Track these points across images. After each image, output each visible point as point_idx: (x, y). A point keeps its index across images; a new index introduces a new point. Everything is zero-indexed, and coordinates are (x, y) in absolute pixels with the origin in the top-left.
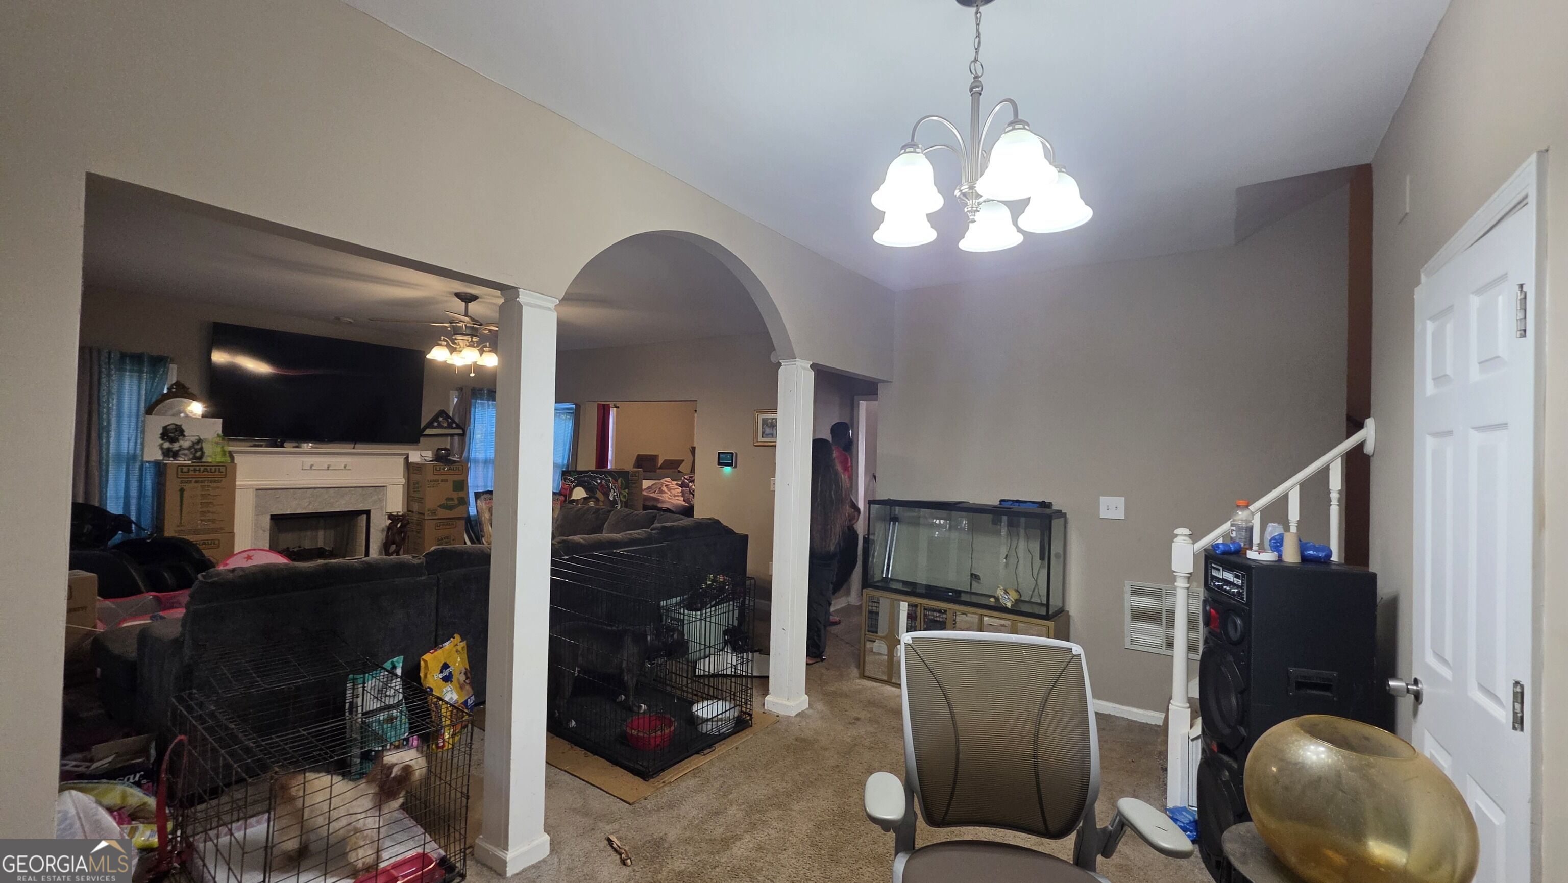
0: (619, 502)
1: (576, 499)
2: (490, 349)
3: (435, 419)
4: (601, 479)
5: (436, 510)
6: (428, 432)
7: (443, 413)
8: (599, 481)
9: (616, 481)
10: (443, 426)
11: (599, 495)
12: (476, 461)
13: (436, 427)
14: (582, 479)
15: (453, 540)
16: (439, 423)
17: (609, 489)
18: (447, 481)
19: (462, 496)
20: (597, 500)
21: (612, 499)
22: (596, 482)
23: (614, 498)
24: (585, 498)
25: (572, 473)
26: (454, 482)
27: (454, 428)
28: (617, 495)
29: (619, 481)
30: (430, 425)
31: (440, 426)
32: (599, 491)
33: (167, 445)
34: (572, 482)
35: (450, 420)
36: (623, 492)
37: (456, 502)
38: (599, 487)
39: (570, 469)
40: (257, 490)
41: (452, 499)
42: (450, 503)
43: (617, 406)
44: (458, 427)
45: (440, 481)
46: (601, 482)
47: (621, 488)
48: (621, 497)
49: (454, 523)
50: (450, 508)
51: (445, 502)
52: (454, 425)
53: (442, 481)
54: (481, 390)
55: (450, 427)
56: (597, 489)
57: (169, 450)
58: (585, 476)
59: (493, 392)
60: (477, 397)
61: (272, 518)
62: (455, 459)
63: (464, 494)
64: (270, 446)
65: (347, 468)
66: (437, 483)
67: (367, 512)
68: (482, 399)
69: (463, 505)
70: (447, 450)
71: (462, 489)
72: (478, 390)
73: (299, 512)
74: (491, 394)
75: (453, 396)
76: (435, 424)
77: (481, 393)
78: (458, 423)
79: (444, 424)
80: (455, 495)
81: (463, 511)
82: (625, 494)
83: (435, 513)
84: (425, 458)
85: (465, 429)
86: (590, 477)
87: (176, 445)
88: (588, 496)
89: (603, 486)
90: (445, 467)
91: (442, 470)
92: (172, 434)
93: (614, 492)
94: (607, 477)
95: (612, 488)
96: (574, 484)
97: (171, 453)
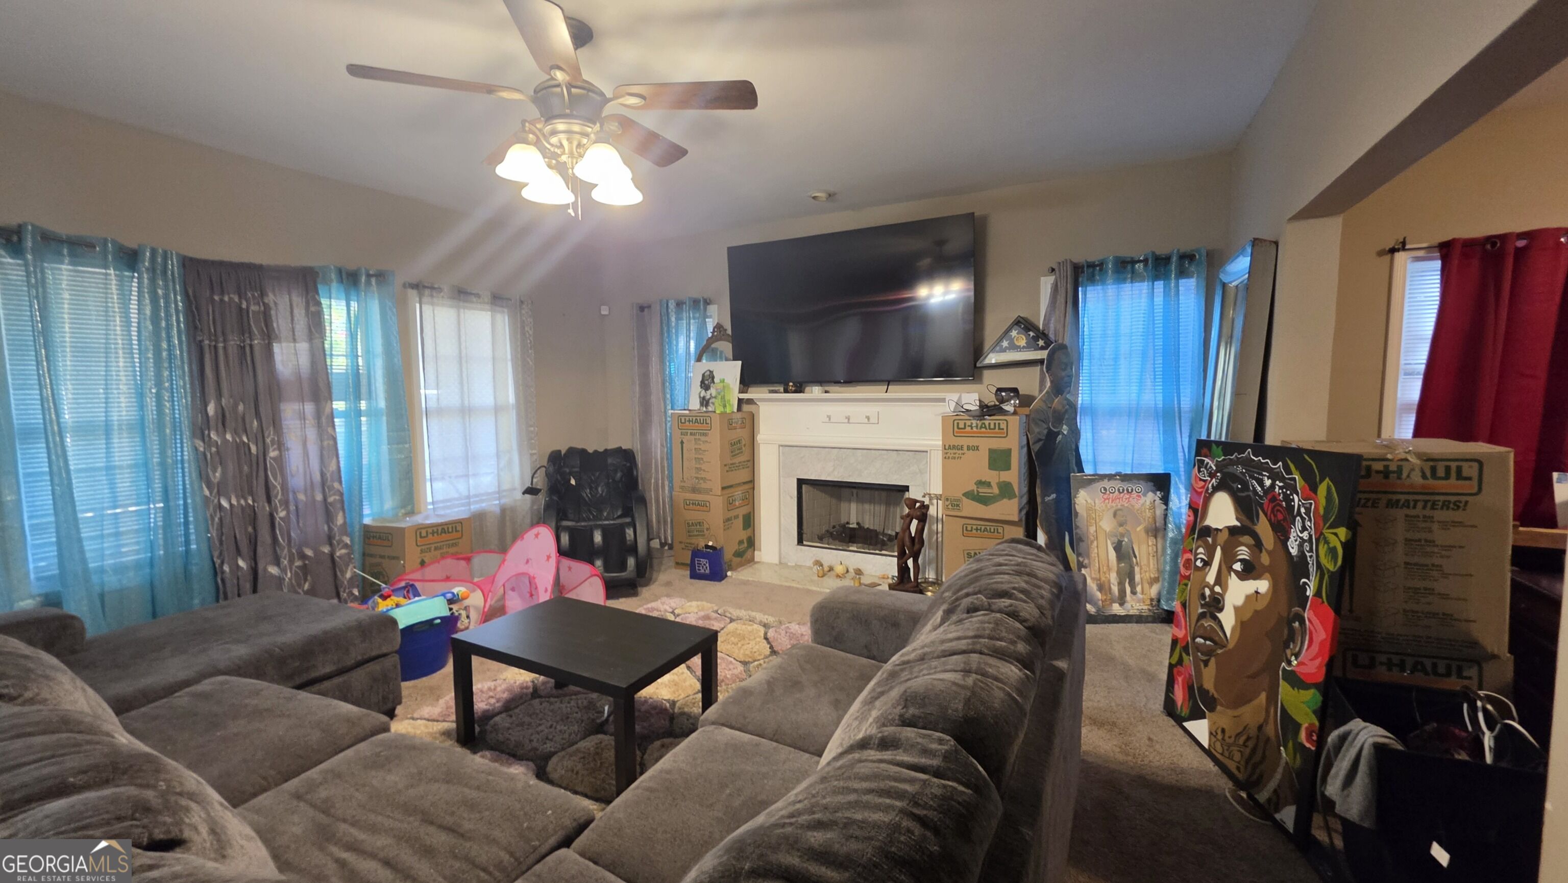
0: (1312, 569)
1: (1214, 526)
3: (1006, 335)
4: (1274, 476)
5: (959, 500)
6: (993, 358)
7: (1024, 324)
8: (1268, 482)
9: (1314, 488)
10: (1019, 347)
11: (1263, 528)
12: (1093, 410)
13: (1003, 350)
14: (1231, 469)
16: (1011, 341)
17: (1290, 514)
18: (977, 448)
19: (1007, 480)
20: (1258, 545)
21: (1294, 551)
22: (1261, 483)
23: (1301, 546)
24: (1232, 530)
25: (1214, 446)
26: (992, 452)
29: (1322, 489)
30: (997, 347)
31: (1013, 347)
32: (1266, 515)
33: (703, 393)
34: (1212, 475)
35: (1032, 333)
36: (1328, 533)
37: (996, 490)
38: (1265, 501)
39: (1212, 438)
40: (780, 446)
41: (988, 485)
42: (983, 490)
45: (965, 448)
46: (1273, 486)
47: (1325, 518)
48: (1323, 550)
49: (1000, 530)
50: (984, 500)
51: (975, 487)
52: (1041, 343)
53: (969, 448)
54: (1101, 265)
55: (1031, 345)
57: (704, 398)
58: (1238, 462)
59: (1133, 262)
60: (1092, 280)
61: (801, 482)
62: (1008, 407)
63: (1015, 475)
64: (786, 391)
65: (872, 421)
66: (960, 452)
67: (906, 488)
68: (1103, 282)
69: (1010, 499)
70: (1015, 390)
71: (1008, 467)
72: (1091, 266)
73: (823, 478)
74: (1129, 267)
75: (1046, 284)
76: (1005, 344)
77: (1101, 270)
78: (1052, 336)
79: (1022, 342)
80: (993, 477)
81: (1010, 509)
82: (1335, 543)
83: (958, 505)
84: (967, 407)
85: (1063, 347)
86: (1247, 463)
87: (709, 392)
88: (1238, 524)
89: (1274, 499)
90: (974, 422)
91: (968, 429)
92: (707, 381)
93: (1304, 529)
94: (1289, 472)
95: (1299, 513)
96: (1214, 480)
97: (704, 402)
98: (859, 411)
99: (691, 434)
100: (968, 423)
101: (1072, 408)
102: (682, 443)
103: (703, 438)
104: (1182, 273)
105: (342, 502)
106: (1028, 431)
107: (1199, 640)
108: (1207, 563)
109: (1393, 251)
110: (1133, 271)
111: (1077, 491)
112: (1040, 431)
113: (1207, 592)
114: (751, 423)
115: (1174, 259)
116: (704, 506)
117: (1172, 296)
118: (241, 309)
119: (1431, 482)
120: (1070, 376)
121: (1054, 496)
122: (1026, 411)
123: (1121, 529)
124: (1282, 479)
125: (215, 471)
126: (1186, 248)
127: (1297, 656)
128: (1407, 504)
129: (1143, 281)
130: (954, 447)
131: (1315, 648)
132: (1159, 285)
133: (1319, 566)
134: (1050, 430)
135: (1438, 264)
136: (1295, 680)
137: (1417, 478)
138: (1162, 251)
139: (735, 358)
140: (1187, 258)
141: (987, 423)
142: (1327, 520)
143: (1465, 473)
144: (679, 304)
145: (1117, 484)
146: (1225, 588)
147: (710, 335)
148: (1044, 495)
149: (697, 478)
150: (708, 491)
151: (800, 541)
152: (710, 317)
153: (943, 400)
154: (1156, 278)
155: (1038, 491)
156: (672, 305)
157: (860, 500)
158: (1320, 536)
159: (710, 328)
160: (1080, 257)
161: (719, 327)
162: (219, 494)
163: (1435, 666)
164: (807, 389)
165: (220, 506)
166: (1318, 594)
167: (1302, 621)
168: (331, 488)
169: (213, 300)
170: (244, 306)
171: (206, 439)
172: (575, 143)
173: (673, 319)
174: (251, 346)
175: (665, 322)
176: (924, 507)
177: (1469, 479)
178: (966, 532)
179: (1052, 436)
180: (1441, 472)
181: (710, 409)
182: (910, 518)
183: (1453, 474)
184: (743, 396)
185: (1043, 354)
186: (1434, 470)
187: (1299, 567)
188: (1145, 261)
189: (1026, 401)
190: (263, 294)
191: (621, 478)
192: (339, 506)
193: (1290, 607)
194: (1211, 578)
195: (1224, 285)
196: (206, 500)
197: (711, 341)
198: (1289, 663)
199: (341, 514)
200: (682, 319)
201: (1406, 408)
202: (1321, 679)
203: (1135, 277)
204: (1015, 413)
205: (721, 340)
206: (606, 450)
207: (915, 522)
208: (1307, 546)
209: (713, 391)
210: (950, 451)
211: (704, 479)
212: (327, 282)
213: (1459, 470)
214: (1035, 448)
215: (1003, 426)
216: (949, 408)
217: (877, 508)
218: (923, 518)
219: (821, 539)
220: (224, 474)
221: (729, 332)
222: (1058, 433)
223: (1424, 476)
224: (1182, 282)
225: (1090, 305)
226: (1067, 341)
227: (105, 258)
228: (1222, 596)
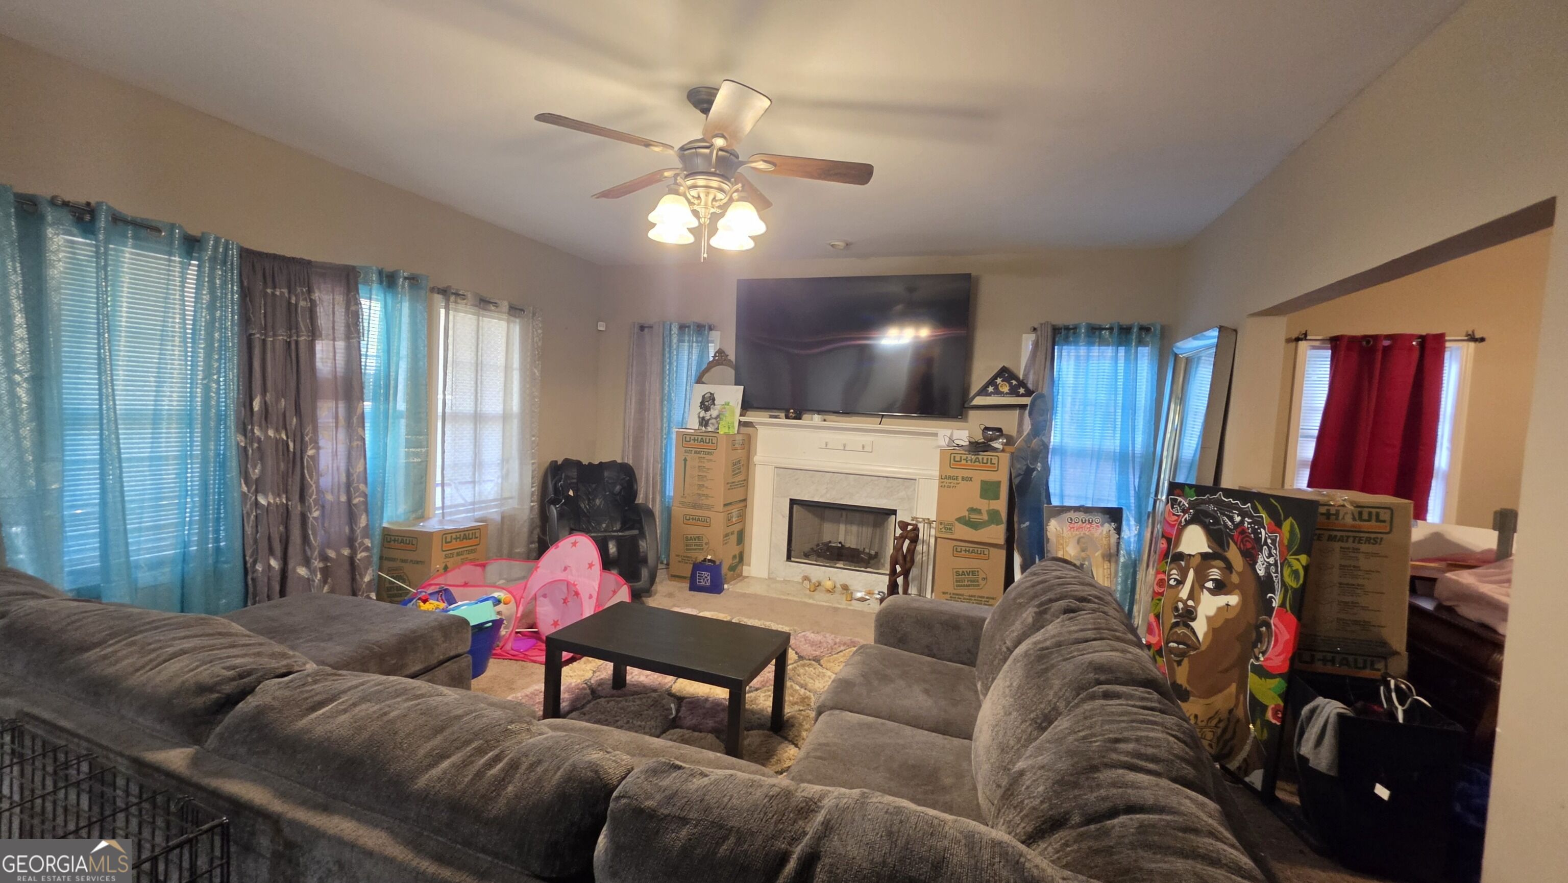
0: (1278, 586)
1: (1187, 552)
3: (992, 382)
4: (1243, 514)
5: (952, 524)
6: (979, 401)
7: (1005, 373)
8: (1238, 519)
9: (1279, 524)
10: (1003, 393)
11: (1234, 554)
12: (1062, 451)
13: (989, 395)
14: (1203, 507)
15: (984, 579)
16: (996, 387)
17: (1258, 544)
18: (971, 479)
19: (996, 508)
20: (1229, 567)
21: (1261, 573)
22: (1231, 519)
23: (1267, 569)
24: (1204, 556)
25: (1187, 488)
26: (983, 483)
27: (1023, 395)
28: (1276, 564)
29: (1287, 525)
30: (983, 392)
31: (997, 392)
32: (1236, 544)
33: (702, 414)
34: (1185, 511)
35: (1014, 382)
36: (1291, 559)
37: (985, 517)
39: (1188, 482)
40: (776, 468)
41: (979, 511)
42: (974, 517)
44: (1029, 393)
45: (960, 479)
46: (1242, 522)
47: (1289, 548)
48: (1287, 572)
49: (986, 552)
50: (975, 526)
51: (966, 514)
52: (1022, 391)
53: (963, 479)
54: (1075, 328)
55: (1014, 392)
56: (1232, 537)
57: (703, 418)
58: (1209, 502)
59: (1101, 329)
60: (1066, 341)
61: (793, 502)
62: (997, 444)
63: (1001, 505)
64: (787, 417)
65: (866, 449)
66: (955, 481)
67: (894, 512)
68: (1076, 343)
69: (997, 524)
70: (1000, 430)
71: (997, 497)
72: (1067, 328)
73: (816, 499)
74: (1097, 333)
75: (1028, 342)
76: (991, 389)
77: (1074, 333)
78: (1030, 386)
79: (1005, 389)
80: (985, 505)
81: (997, 534)
82: (1297, 566)
83: (950, 529)
84: (957, 442)
85: (1042, 396)
86: (1218, 503)
87: (708, 413)
88: (1210, 551)
89: (1243, 532)
90: (969, 456)
91: (963, 462)
92: (707, 403)
93: (1270, 555)
94: (1256, 511)
95: (1266, 543)
96: (1187, 515)
97: (704, 422)
98: (856, 439)
99: (696, 452)
100: (964, 457)
101: (1045, 446)
102: (685, 460)
103: (708, 457)
104: (1141, 342)
105: (366, 503)
106: (1012, 465)
107: (1172, 644)
108: (1181, 582)
109: (1298, 339)
110: (1100, 337)
111: (1048, 521)
112: (1020, 466)
113: (1181, 605)
114: (748, 444)
115: (1135, 330)
116: (705, 522)
117: (1132, 361)
118: (289, 303)
119: (1358, 523)
120: (1045, 421)
121: (1027, 524)
122: (1009, 449)
123: (1083, 554)
124: (1251, 517)
125: (255, 467)
126: (1145, 323)
127: (1264, 653)
128: (1341, 539)
129: (1108, 345)
130: (950, 477)
131: (1280, 647)
132: (1122, 350)
133: (1284, 584)
134: (1028, 467)
135: (1328, 353)
136: (1261, 672)
137: (1349, 520)
138: (1125, 322)
139: (737, 383)
140: (1145, 329)
141: (980, 457)
142: (1289, 549)
143: (1381, 518)
144: (682, 327)
145: (1081, 516)
146: (1197, 602)
147: (711, 359)
148: (1020, 523)
149: (699, 494)
150: (709, 508)
151: (789, 558)
152: (712, 342)
153: (936, 435)
154: (1120, 344)
155: (1016, 519)
156: (675, 330)
157: (849, 522)
158: (1284, 561)
159: (712, 354)
160: (1060, 321)
161: (720, 352)
162: (257, 491)
163: (1356, 661)
164: (805, 416)
165: (257, 503)
166: (1283, 605)
167: (1268, 625)
168: (357, 489)
169: (266, 293)
170: (293, 301)
171: (249, 435)
172: (711, 197)
173: (675, 340)
174: (297, 342)
175: (667, 343)
176: (916, 529)
177: (1384, 521)
178: (956, 552)
179: (1029, 471)
180: (1365, 516)
181: (709, 429)
182: (902, 538)
183: (1374, 517)
184: (743, 419)
185: (1026, 400)
186: (1360, 513)
187: (1266, 585)
188: (1111, 329)
189: (1010, 441)
190: (310, 291)
191: (620, 492)
192: (363, 507)
193: (1259, 614)
194: (1184, 593)
195: (1176, 355)
196: (244, 496)
197: (711, 365)
198: (1257, 659)
199: (364, 517)
200: (683, 341)
201: (1303, 464)
202: (1285, 669)
203: (1103, 342)
204: (1003, 451)
205: (722, 364)
206: (601, 463)
207: (907, 542)
208: (1273, 569)
209: (714, 412)
210: (946, 481)
211: (707, 496)
212: (367, 282)
213: (1378, 515)
214: (1016, 481)
215: (995, 461)
216: (943, 442)
217: (865, 529)
218: (915, 540)
219: (806, 556)
220: (263, 471)
221: (732, 357)
222: (1034, 470)
223: (1354, 519)
224: (1139, 348)
225: (1064, 363)
226: (1045, 391)
227: (171, 244)
228: (1195, 608)
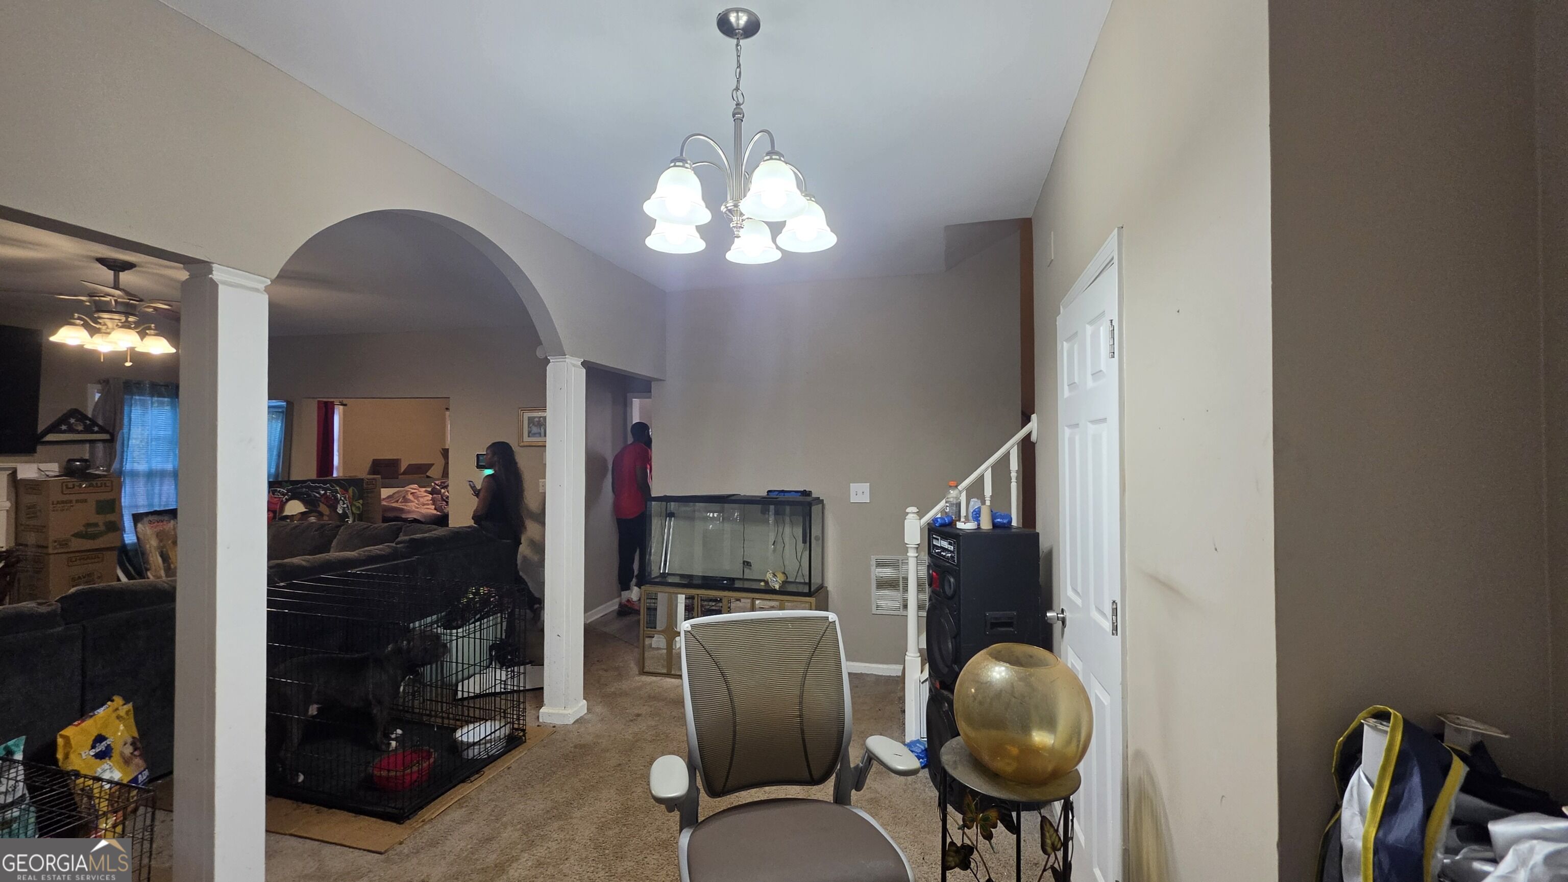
0: (350, 515)
1: (290, 514)
2: (156, 332)
3: (62, 421)
4: (324, 489)
5: (68, 540)
6: (50, 438)
7: (75, 413)
8: (323, 492)
9: (347, 491)
10: (76, 430)
11: (323, 508)
12: (134, 474)
13: (63, 432)
14: (298, 491)
15: (99, 578)
16: (70, 426)
17: (337, 501)
18: (85, 501)
19: (112, 519)
20: (321, 514)
21: (340, 512)
22: (319, 493)
23: (343, 510)
24: (302, 513)
25: (283, 483)
26: (98, 502)
27: (97, 432)
28: (348, 506)
29: (351, 490)
30: (53, 429)
31: (71, 430)
32: (323, 503)
34: (284, 495)
35: (88, 423)
36: (355, 503)
37: (102, 528)
38: (323, 499)
39: (280, 480)
41: (96, 525)
42: (91, 529)
43: (344, 403)
44: (102, 430)
45: (74, 501)
46: (325, 493)
47: (352, 499)
48: (353, 509)
49: (100, 556)
50: (93, 537)
51: (83, 529)
52: (96, 429)
53: (77, 501)
55: (88, 430)
56: (321, 501)
58: (302, 487)
66: (66, 505)
71: (112, 511)
74: (157, 388)
75: (94, 390)
76: (63, 427)
78: (102, 425)
79: (79, 427)
80: (102, 519)
82: (359, 504)
83: (66, 544)
86: (309, 487)
88: (307, 510)
89: (326, 498)
90: (83, 483)
91: (76, 488)
93: (344, 504)
94: (333, 487)
95: (341, 499)
96: (286, 497)
100: (77, 484)
123: (161, 544)
124: (331, 490)
130: (62, 502)
133: (353, 513)
141: (94, 483)
142: (354, 498)
143: (372, 483)
158: (352, 505)
178: (70, 562)
188: (165, 386)
208: (346, 509)
